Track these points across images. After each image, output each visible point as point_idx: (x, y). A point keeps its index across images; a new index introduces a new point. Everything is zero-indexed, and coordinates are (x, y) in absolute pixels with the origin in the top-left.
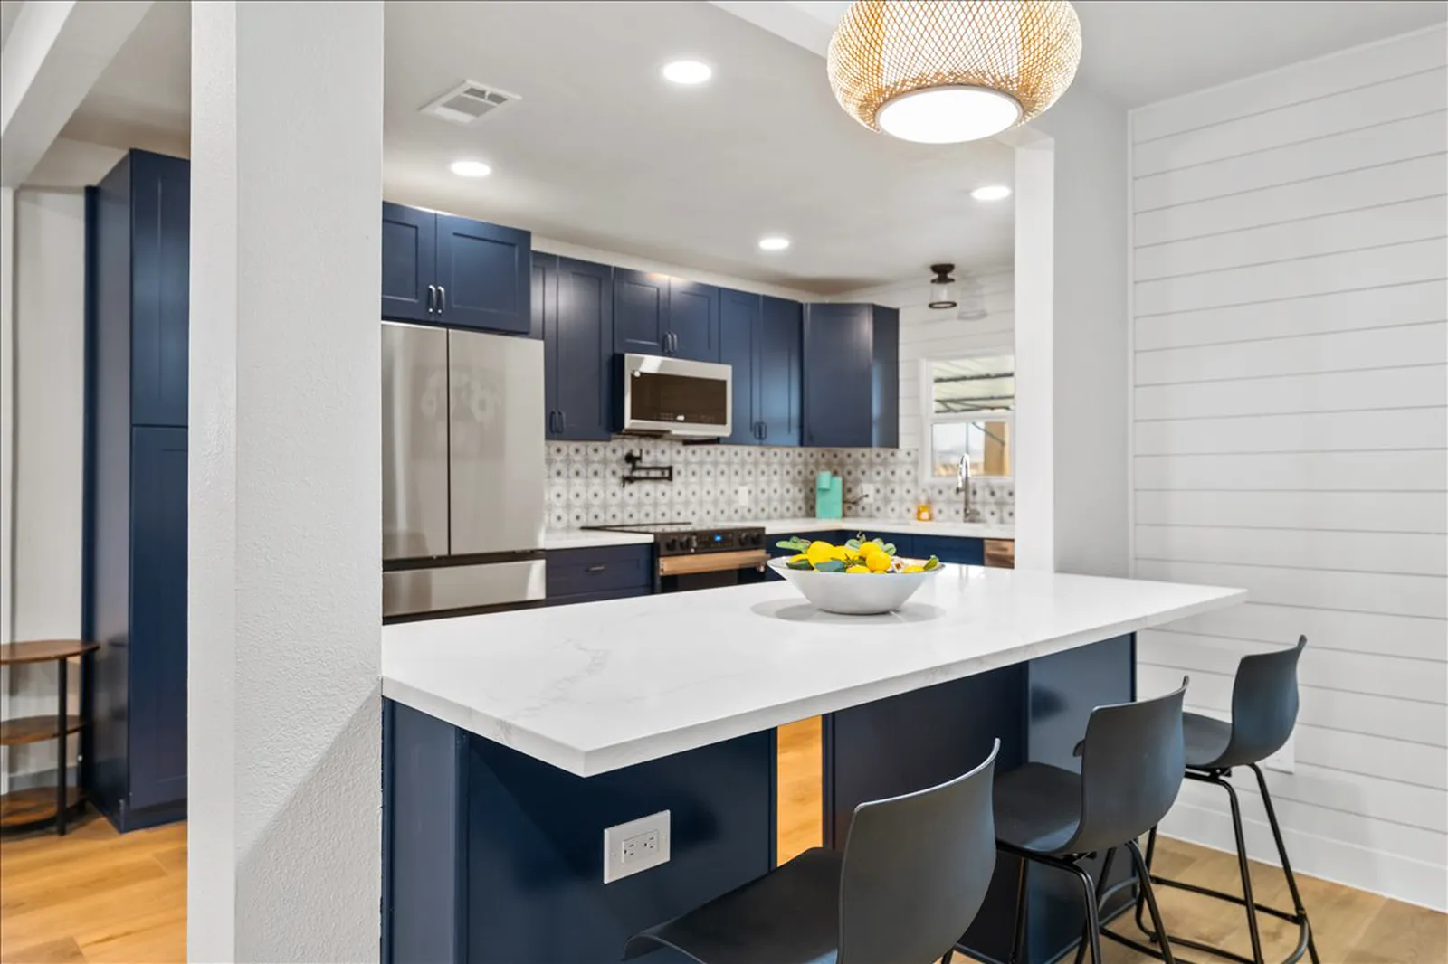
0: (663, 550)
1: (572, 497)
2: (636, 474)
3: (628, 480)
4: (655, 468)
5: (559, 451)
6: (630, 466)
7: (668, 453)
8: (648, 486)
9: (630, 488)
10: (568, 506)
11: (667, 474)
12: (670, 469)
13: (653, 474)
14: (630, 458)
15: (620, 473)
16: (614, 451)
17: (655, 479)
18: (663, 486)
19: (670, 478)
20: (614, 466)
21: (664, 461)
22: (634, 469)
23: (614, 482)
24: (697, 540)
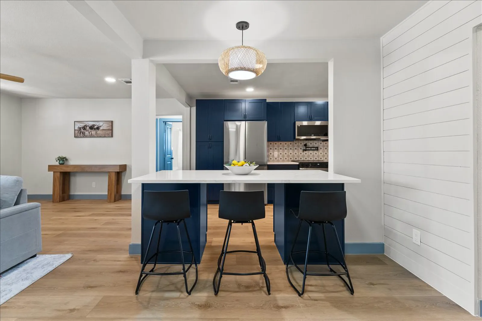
0: (301, 166)
1: (289, 154)
2: (307, 149)
3: (305, 150)
4: (313, 147)
5: (286, 144)
6: (305, 147)
7: (317, 144)
8: (311, 152)
9: (306, 152)
10: (288, 156)
11: (317, 149)
12: (317, 148)
13: (312, 149)
14: (305, 145)
15: (302, 149)
16: (301, 144)
17: (313, 150)
18: (316, 152)
19: (317, 150)
20: (301, 147)
21: (316, 146)
22: (306, 148)
23: (301, 151)
24: (311, 164)
